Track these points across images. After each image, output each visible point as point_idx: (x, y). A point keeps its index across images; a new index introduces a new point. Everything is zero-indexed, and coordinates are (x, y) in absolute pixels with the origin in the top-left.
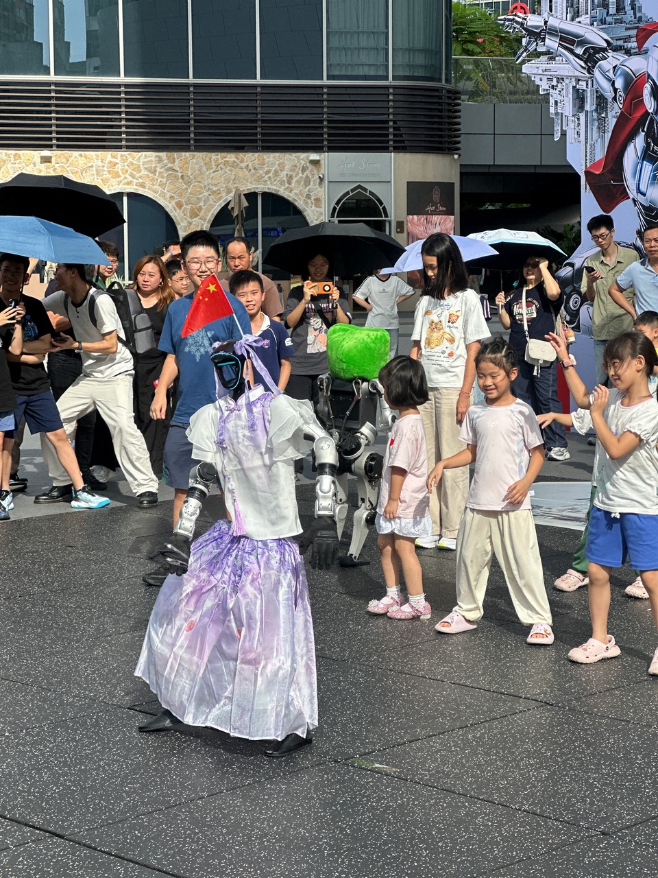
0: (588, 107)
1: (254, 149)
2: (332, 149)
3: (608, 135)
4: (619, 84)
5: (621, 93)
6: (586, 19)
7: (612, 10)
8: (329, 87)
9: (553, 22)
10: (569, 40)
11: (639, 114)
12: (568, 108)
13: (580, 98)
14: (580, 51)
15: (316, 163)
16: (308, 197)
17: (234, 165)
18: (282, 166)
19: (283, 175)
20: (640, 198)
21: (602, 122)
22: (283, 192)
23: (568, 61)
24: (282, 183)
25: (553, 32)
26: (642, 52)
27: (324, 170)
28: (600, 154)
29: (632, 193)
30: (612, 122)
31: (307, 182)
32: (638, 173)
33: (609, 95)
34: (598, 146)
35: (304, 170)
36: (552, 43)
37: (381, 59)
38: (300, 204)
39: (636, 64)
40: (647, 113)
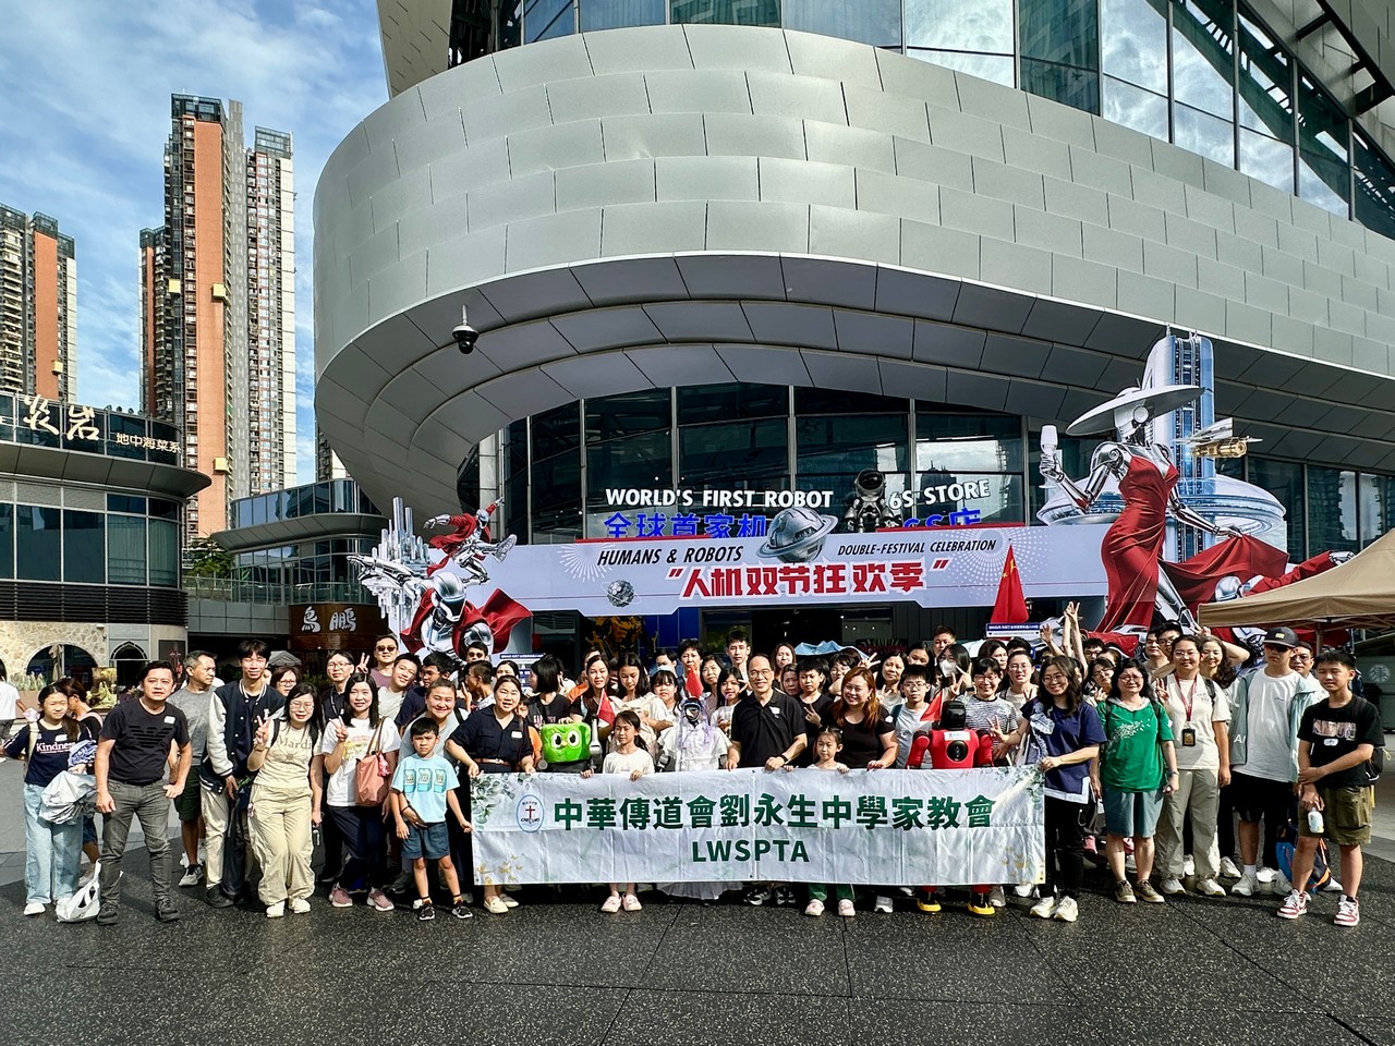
0: (400, 602)
1: (60, 620)
2: (110, 622)
3: (413, 617)
4: (418, 592)
5: (419, 596)
6: (398, 561)
7: (413, 558)
8: (109, 588)
9: (379, 561)
10: (388, 570)
11: (429, 607)
12: (388, 602)
13: (396, 599)
14: (395, 576)
15: (101, 629)
16: (96, 647)
17: (45, 629)
18: (78, 630)
19: (79, 635)
20: (431, 647)
21: (409, 610)
22: (78, 644)
23: (389, 581)
24: (79, 640)
25: (379, 566)
26: (430, 578)
27: (106, 633)
28: (408, 625)
29: (427, 644)
30: (414, 611)
31: (95, 639)
32: (429, 634)
33: (412, 597)
34: (407, 621)
35: (93, 632)
36: (379, 571)
37: (142, 575)
38: (90, 651)
39: (427, 584)
40: (434, 607)
